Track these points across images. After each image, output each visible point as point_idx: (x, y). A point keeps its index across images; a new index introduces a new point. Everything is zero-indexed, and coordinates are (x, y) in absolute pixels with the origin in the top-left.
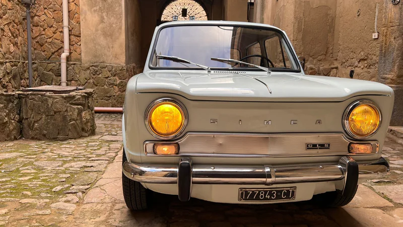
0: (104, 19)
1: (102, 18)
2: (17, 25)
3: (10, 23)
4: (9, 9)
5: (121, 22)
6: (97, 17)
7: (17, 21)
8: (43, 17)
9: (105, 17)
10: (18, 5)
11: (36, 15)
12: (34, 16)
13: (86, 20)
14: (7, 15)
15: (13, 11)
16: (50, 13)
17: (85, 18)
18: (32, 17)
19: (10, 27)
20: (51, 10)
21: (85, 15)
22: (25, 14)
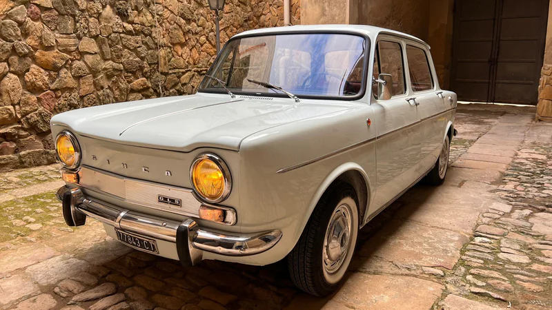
0: (325, 10)
1: (323, 10)
2: (237, 29)
3: (228, 27)
4: (227, 13)
5: (344, 13)
6: (318, 9)
7: (236, 23)
8: (269, 15)
9: (327, 8)
10: (239, 6)
11: (262, 14)
12: (261, 16)
13: (306, 14)
14: (222, 20)
15: (232, 14)
16: (275, 9)
17: (305, 11)
18: (258, 17)
19: (228, 32)
20: (276, 6)
21: (306, 8)
22: (247, 15)
